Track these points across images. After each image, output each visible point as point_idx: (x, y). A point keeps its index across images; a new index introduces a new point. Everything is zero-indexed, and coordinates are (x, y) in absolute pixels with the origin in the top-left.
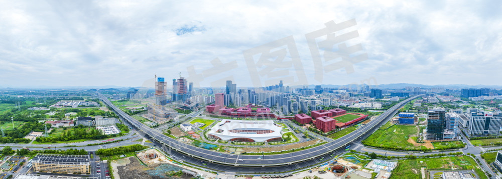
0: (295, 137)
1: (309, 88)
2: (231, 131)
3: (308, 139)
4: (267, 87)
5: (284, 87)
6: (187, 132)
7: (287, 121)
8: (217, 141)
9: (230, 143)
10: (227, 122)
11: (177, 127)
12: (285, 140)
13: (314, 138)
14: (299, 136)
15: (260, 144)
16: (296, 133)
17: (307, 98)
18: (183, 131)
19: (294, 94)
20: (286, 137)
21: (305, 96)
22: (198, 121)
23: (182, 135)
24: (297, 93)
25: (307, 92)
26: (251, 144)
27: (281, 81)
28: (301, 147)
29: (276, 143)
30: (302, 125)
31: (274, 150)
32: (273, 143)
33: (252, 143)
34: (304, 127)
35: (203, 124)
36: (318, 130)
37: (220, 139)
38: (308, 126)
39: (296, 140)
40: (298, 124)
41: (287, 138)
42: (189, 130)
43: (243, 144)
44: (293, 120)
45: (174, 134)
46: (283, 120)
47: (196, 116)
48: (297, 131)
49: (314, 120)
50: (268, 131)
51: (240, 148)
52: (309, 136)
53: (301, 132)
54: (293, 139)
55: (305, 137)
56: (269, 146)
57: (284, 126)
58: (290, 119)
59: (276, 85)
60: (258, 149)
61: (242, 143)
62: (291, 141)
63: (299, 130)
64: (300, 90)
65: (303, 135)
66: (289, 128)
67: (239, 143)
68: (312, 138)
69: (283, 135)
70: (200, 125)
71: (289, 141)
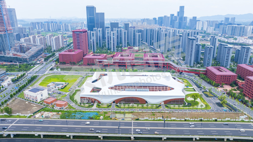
0: (204, 101)
1: (237, 21)
2: (112, 88)
3: (225, 108)
4: (155, 19)
5: (186, 18)
6: (43, 101)
7: (191, 76)
8: (95, 107)
9: (114, 107)
10: (101, 75)
11: (18, 98)
12: (190, 104)
13: (235, 110)
14: (210, 102)
15: (155, 107)
16: (207, 96)
17: (232, 40)
18: (33, 102)
19: (205, 32)
20: (190, 99)
21: (227, 38)
22: (53, 80)
23: (35, 109)
24: (211, 30)
25: (234, 29)
26: (143, 107)
27: (182, 8)
28: (214, 119)
29: (177, 106)
30: (217, 86)
31: (174, 117)
32: (172, 106)
33: (145, 105)
34: (220, 89)
35: (64, 83)
36: (246, 99)
37: (99, 102)
38: (228, 88)
39: (207, 106)
40: (210, 83)
41: (192, 101)
42: (44, 97)
43: (133, 107)
44: (203, 76)
45: (18, 112)
46: (186, 75)
47: (45, 71)
48: (208, 93)
49: (241, 81)
50: (165, 88)
51: (129, 113)
52: (227, 104)
53: (215, 96)
54: (201, 103)
55: (220, 105)
56: (166, 110)
57: (188, 83)
58: (197, 73)
59: (172, 15)
60: (153, 114)
61: (131, 105)
62: (199, 107)
63: (211, 93)
64: (218, 25)
65: (219, 101)
66: (195, 87)
67: (127, 106)
68: (232, 108)
69: (187, 96)
70: (60, 86)
71: (195, 107)
